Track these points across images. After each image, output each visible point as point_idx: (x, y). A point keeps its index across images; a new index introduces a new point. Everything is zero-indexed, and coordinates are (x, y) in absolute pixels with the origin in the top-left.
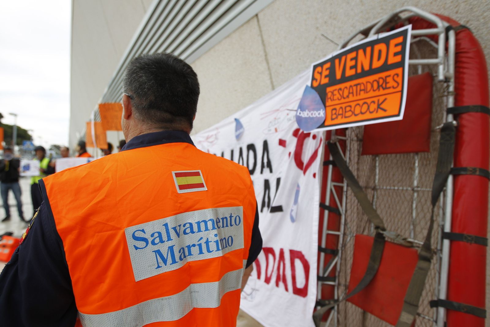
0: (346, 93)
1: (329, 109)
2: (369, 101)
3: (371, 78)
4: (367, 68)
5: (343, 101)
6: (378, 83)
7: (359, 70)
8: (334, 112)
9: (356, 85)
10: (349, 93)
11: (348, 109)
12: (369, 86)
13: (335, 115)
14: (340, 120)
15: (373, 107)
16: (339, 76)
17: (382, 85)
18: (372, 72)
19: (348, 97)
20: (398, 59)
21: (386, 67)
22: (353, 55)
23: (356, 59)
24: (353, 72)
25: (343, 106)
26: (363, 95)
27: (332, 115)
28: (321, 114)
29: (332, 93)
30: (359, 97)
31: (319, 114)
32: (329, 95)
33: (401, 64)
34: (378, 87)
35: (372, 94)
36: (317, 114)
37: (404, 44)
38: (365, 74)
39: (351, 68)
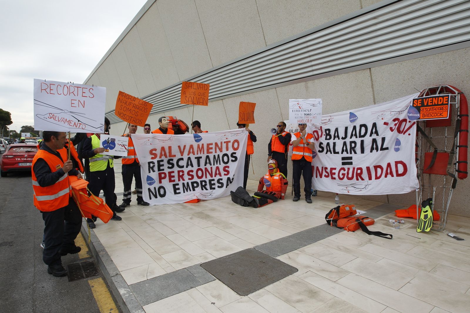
0: (428, 110)
1: (421, 114)
2: (437, 113)
3: (438, 107)
4: (436, 103)
5: (427, 112)
6: (440, 108)
7: (434, 104)
8: (424, 115)
9: (433, 108)
10: (430, 110)
11: (429, 114)
12: (437, 109)
13: (424, 116)
14: (426, 117)
15: (436, 115)
16: (425, 104)
17: (442, 109)
18: (438, 105)
19: (429, 111)
20: (447, 103)
21: (443, 104)
22: (431, 99)
23: (432, 100)
24: (431, 104)
25: (427, 113)
26: (435, 111)
27: (423, 116)
28: (418, 115)
29: (423, 109)
30: (433, 111)
31: (417, 115)
32: (422, 110)
33: (448, 104)
34: (440, 109)
35: (438, 111)
36: (416, 115)
37: (448, 99)
38: (435, 105)
39: (430, 103)
